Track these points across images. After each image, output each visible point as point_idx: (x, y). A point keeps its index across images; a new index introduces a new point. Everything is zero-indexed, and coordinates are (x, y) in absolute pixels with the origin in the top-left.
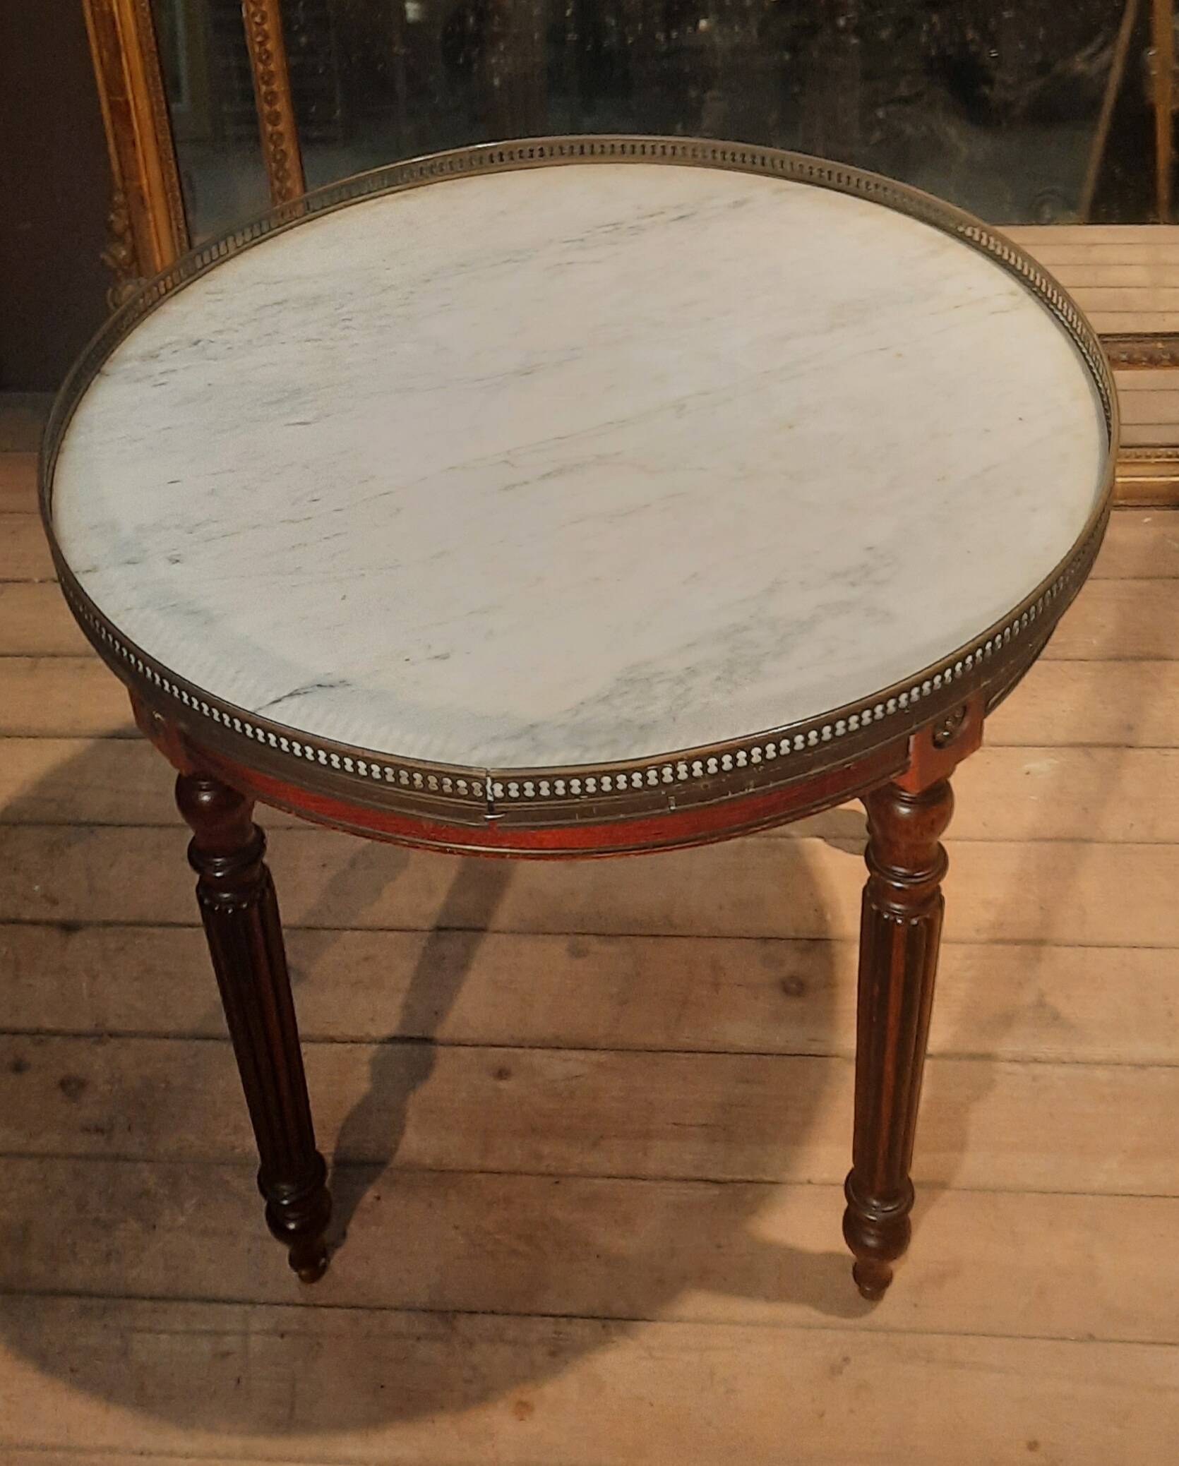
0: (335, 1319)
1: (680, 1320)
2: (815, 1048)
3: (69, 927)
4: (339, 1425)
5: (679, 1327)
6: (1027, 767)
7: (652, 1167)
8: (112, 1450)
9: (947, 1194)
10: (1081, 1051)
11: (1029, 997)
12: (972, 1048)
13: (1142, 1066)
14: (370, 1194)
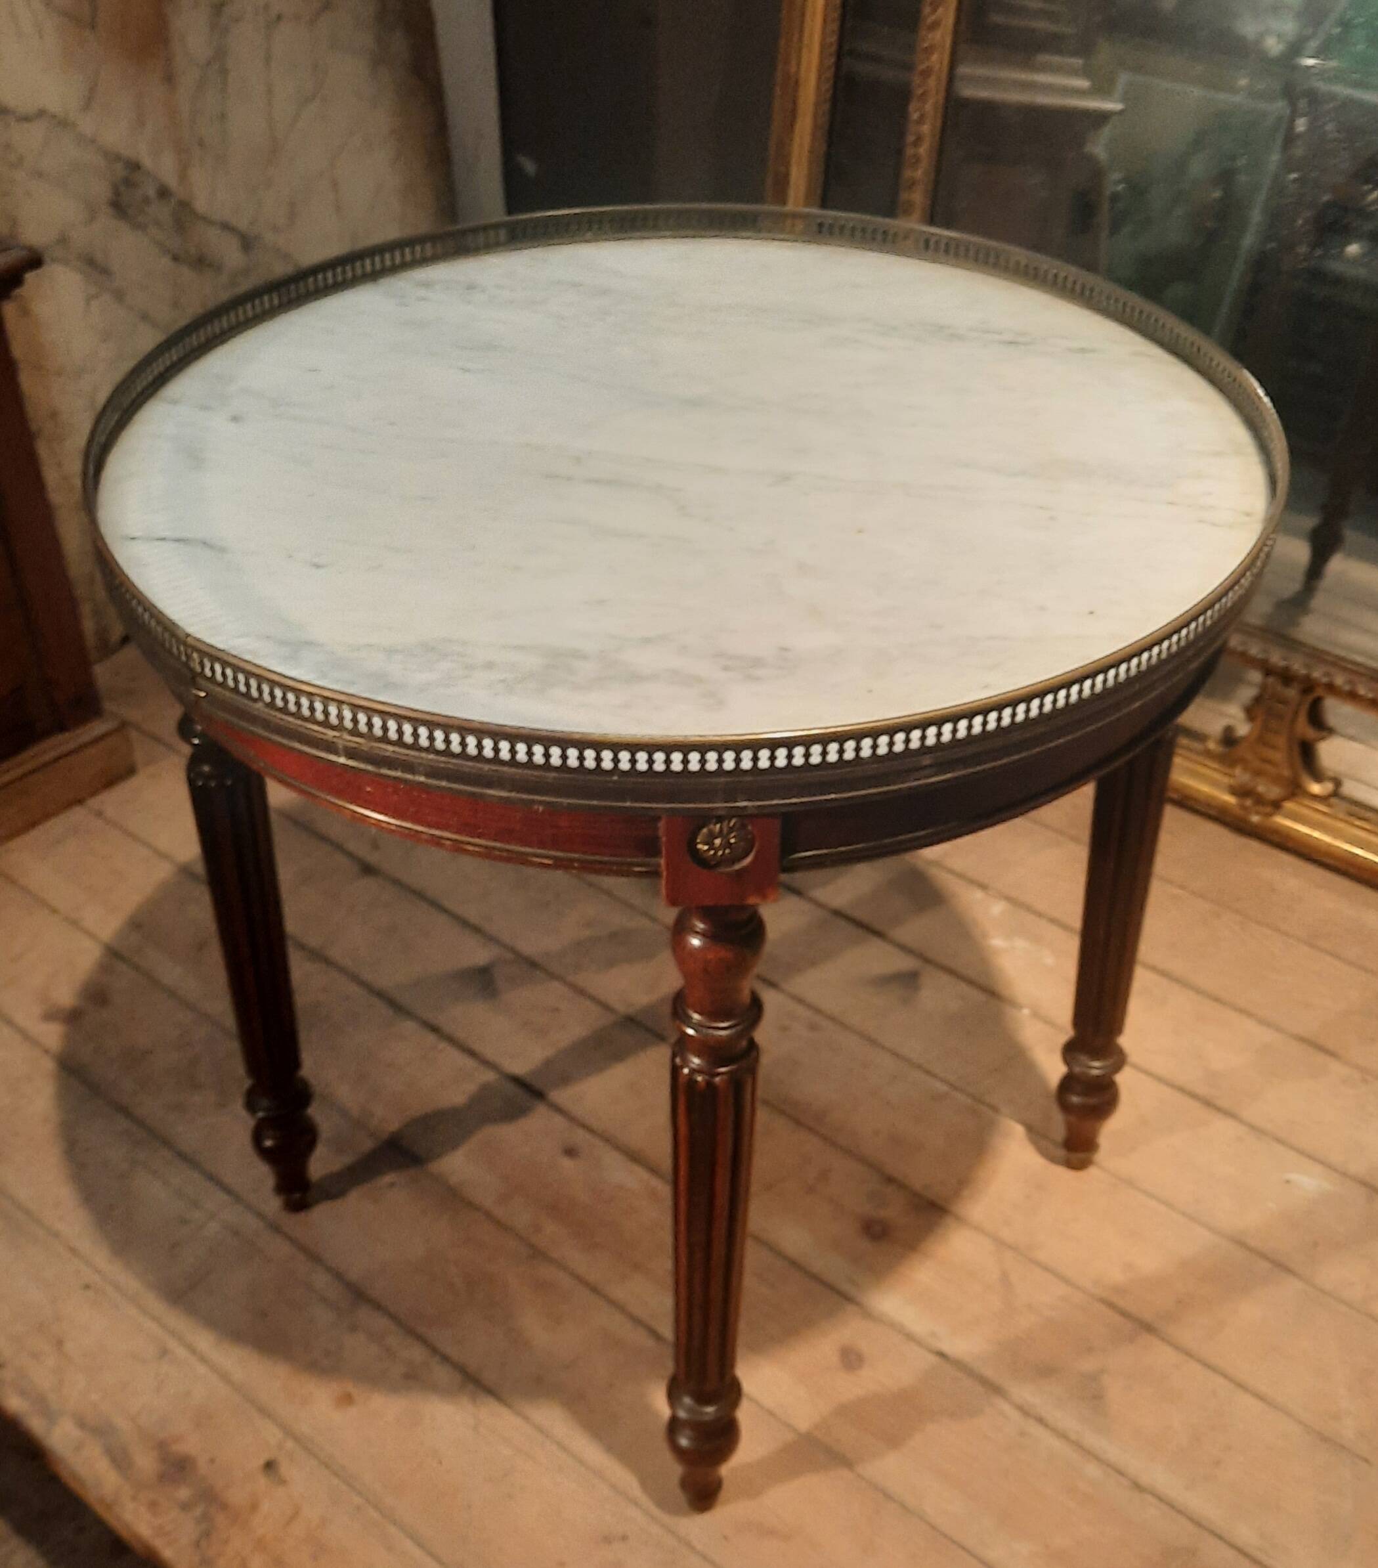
0: (280, 1248)
1: (526, 1419)
2: (846, 1287)
3: (368, 870)
4: (211, 1322)
5: (517, 1421)
6: (1294, 1177)
7: (619, 1292)
8: (57, 1235)
9: (845, 1473)
10: (1092, 1440)
11: (1088, 1365)
12: (989, 1372)
13: (1137, 1487)
14: (388, 1178)
